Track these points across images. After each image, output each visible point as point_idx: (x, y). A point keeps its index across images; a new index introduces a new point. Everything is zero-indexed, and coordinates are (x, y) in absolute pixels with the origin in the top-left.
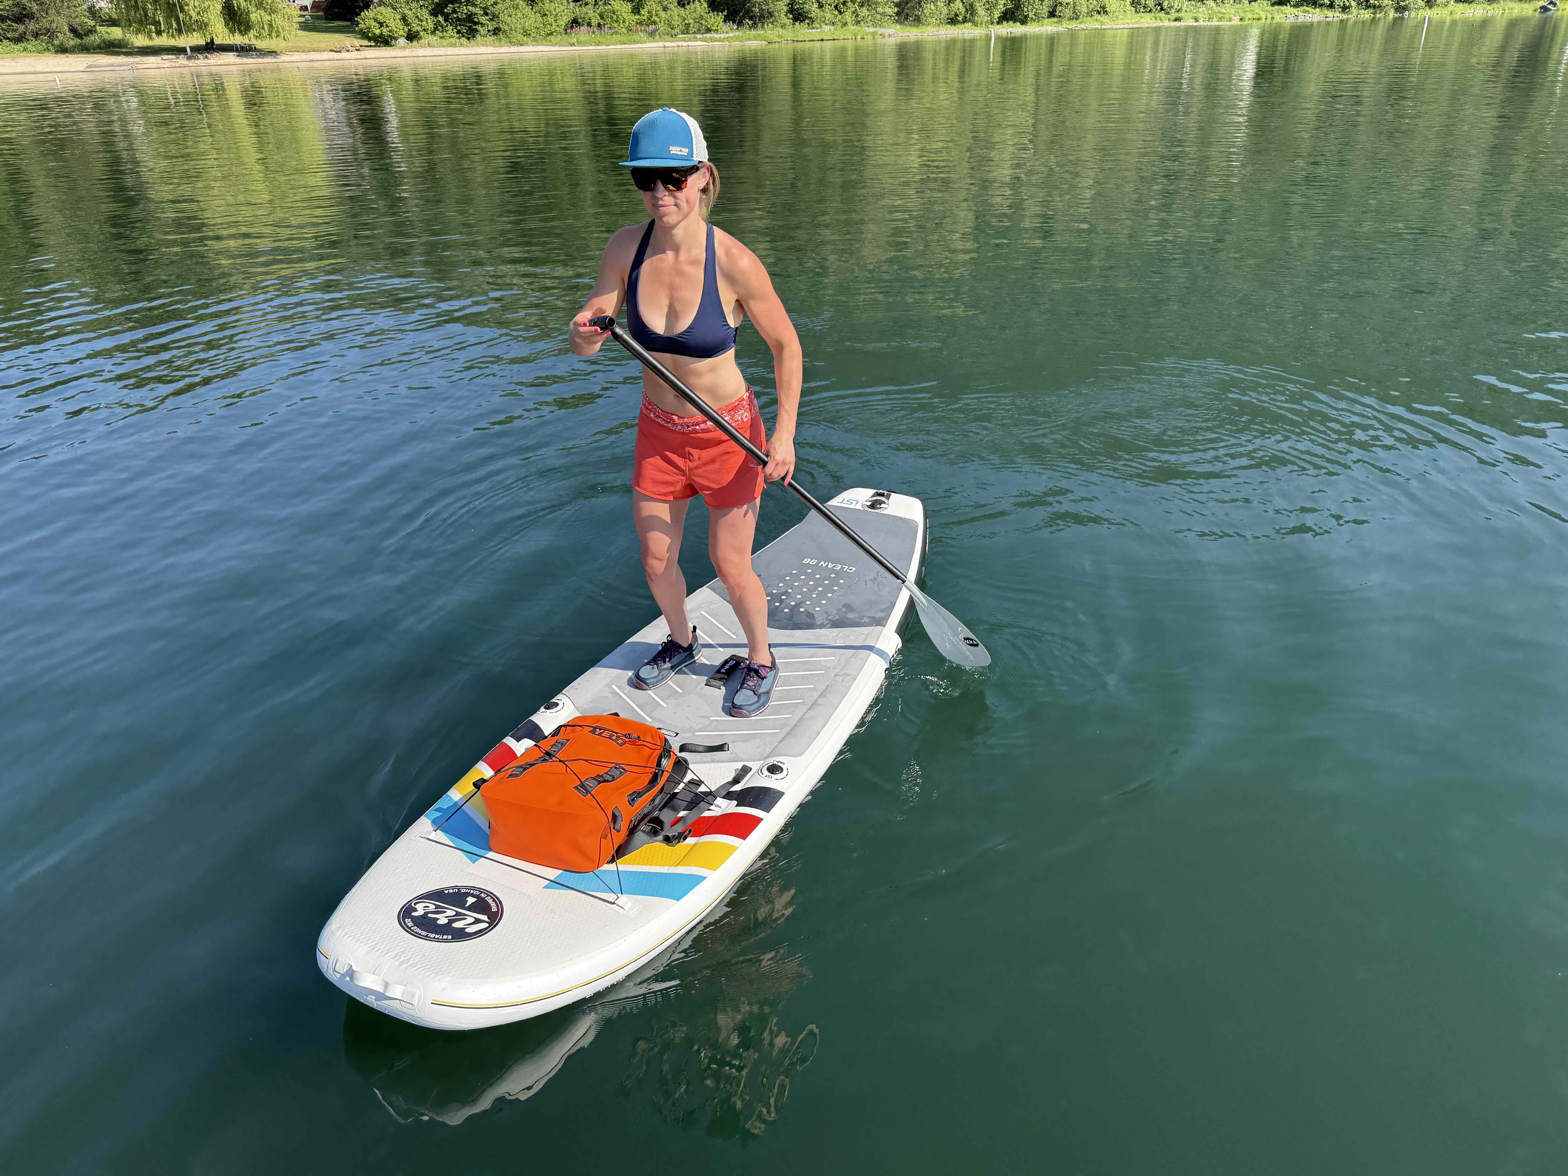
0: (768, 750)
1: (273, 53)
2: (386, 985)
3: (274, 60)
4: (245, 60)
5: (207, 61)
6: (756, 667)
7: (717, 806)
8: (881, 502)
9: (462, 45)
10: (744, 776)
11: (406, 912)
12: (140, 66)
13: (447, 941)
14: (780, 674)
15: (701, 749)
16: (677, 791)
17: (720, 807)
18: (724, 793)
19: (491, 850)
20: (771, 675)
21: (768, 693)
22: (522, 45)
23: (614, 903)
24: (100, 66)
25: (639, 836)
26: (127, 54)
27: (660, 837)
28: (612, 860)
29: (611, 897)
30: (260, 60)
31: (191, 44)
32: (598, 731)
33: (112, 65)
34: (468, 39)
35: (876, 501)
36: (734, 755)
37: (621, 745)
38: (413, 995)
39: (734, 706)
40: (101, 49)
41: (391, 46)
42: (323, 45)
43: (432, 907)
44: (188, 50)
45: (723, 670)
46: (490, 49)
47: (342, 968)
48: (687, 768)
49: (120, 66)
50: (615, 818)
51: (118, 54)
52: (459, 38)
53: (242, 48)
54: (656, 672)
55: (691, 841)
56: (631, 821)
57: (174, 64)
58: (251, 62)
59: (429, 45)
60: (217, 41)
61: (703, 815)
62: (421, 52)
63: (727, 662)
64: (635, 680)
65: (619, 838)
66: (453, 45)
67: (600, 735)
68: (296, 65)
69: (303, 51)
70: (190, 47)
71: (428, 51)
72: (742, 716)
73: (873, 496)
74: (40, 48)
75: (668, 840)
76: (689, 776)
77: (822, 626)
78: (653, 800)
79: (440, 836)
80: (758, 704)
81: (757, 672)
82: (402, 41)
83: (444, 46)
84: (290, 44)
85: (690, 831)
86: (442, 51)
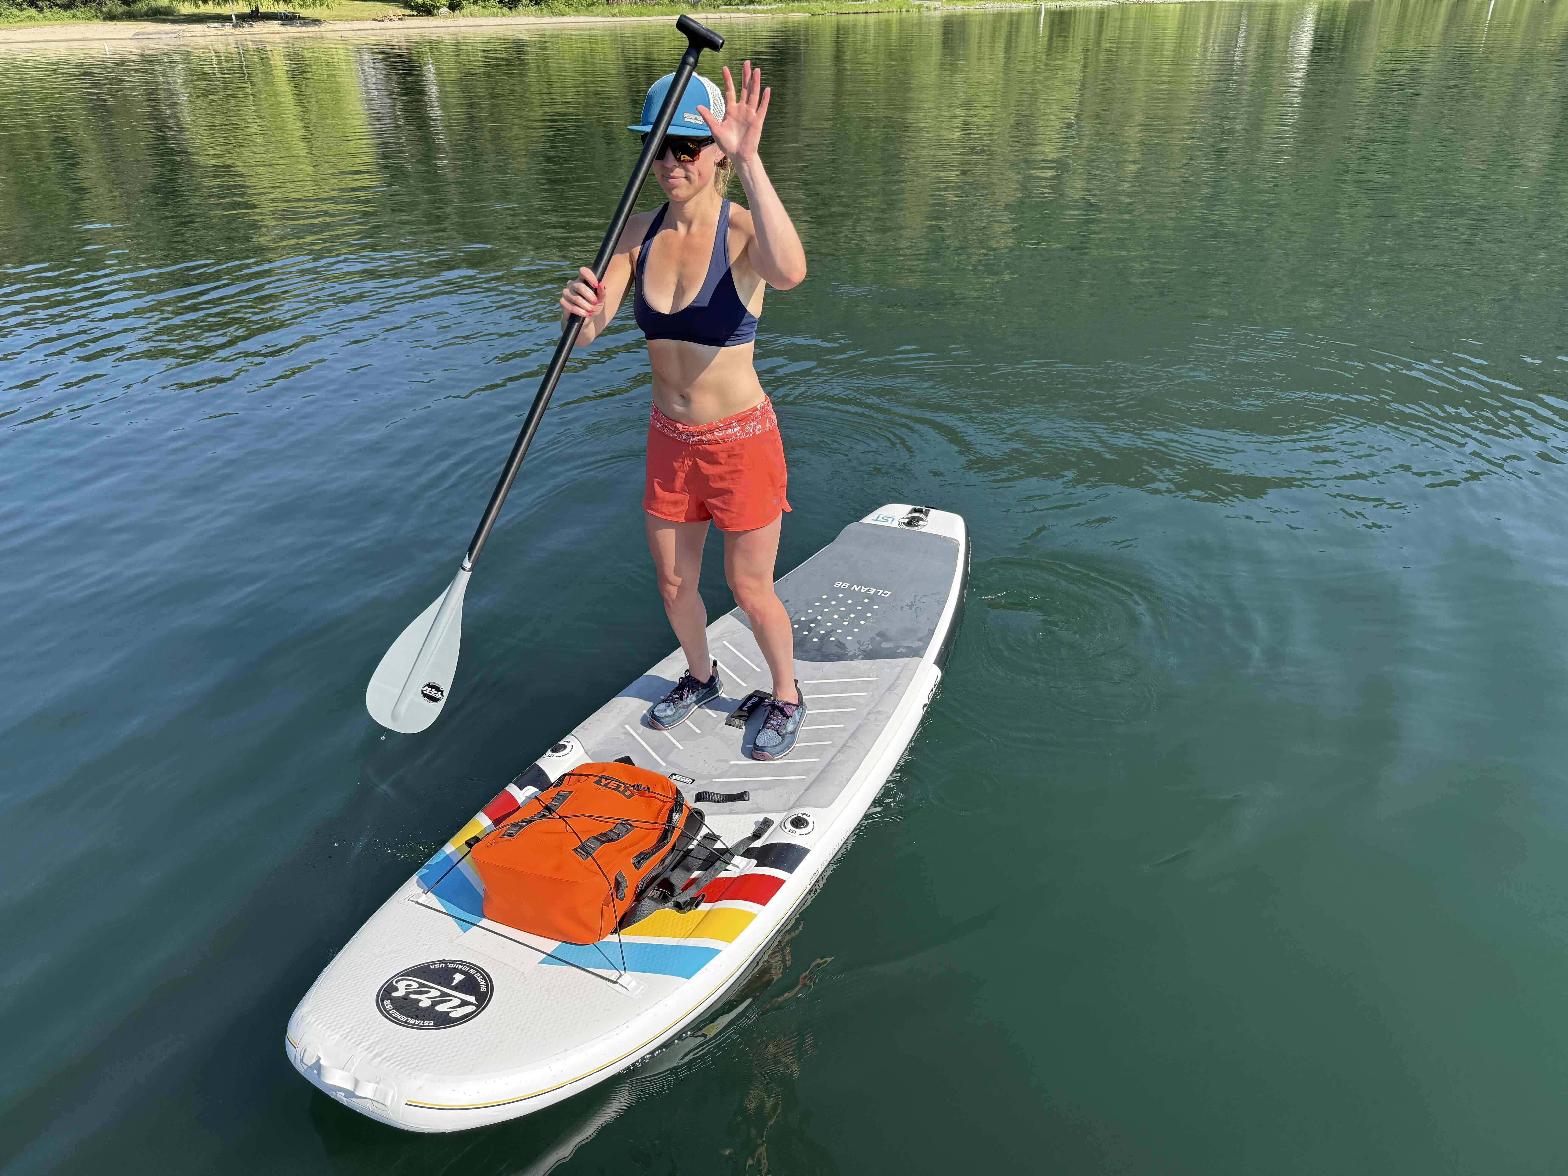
0: (793, 798)
1: (316, 22)
2: (356, 1083)
3: (317, 29)
4: (290, 29)
5: (252, 29)
6: (780, 704)
7: (734, 865)
8: (919, 519)
9: (504, 15)
10: (765, 831)
11: (387, 991)
12: (186, 34)
13: (428, 1028)
14: (807, 712)
15: (718, 798)
16: (691, 847)
17: (738, 867)
18: (742, 851)
19: (484, 916)
20: (796, 714)
21: (793, 733)
22: (563, 15)
23: (616, 982)
24: (148, 34)
25: (646, 903)
26: (174, 22)
27: (671, 904)
28: (615, 931)
29: (613, 974)
30: (304, 29)
31: (236, 12)
32: (604, 782)
33: (159, 33)
34: (510, 8)
35: (914, 518)
36: (755, 806)
37: (629, 797)
38: (386, 1095)
39: (756, 748)
40: (148, 16)
41: (433, 15)
42: (365, 14)
43: (415, 986)
44: (234, 18)
45: (745, 708)
46: (532, 20)
47: (310, 1060)
48: (702, 823)
49: (167, 33)
50: (618, 884)
51: (165, 21)
52: (501, 8)
53: (287, 16)
54: (672, 710)
55: (704, 907)
56: (638, 886)
57: (219, 33)
58: (294, 31)
59: (471, 15)
60: (262, 10)
61: (719, 876)
62: (463, 22)
63: (750, 697)
64: (649, 717)
65: (622, 907)
66: (495, 15)
67: (606, 785)
68: (340, 34)
69: (346, 20)
70: (236, 15)
71: (471, 21)
72: (765, 759)
73: (910, 513)
74: (89, 15)
75: (678, 906)
76: (704, 831)
77: (853, 658)
78: (663, 861)
79: (431, 899)
80: (782, 746)
81: (782, 710)
82: (444, 11)
83: (486, 16)
84: (334, 13)
85: (704, 896)
86: (483, 21)
